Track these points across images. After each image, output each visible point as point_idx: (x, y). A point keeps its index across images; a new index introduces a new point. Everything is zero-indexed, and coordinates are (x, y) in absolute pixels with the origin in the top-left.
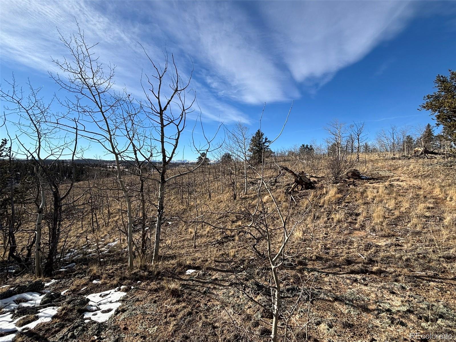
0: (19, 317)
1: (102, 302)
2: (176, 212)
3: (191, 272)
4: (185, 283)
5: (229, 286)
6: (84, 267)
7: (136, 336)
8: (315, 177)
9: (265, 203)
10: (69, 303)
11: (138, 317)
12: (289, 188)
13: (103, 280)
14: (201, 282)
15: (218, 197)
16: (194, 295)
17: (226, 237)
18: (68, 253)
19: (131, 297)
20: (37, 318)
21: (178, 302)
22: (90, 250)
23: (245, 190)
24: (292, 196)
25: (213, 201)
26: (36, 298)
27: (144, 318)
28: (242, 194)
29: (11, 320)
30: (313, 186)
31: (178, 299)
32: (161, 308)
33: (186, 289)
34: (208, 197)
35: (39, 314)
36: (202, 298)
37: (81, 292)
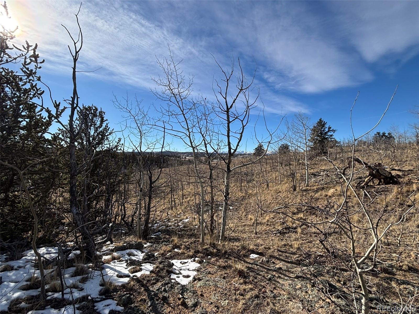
0: (131, 266)
1: (182, 268)
2: (236, 198)
3: (255, 257)
4: (250, 266)
5: (295, 278)
6: (167, 236)
7: (211, 304)
8: (399, 170)
9: (330, 197)
10: (160, 263)
11: (211, 288)
12: (362, 182)
13: (182, 250)
14: (266, 269)
15: (276, 187)
16: (259, 280)
17: (288, 228)
18: (155, 224)
19: (204, 269)
20: (141, 270)
21: (245, 283)
22: (170, 224)
23: (306, 182)
24: (365, 191)
25: (271, 190)
26: (139, 255)
27: (216, 290)
28: (302, 186)
29: (126, 267)
30: (396, 181)
31: (244, 280)
32: (230, 284)
33: (251, 272)
34: (266, 186)
35: (142, 267)
36: (268, 284)
37: (167, 256)
